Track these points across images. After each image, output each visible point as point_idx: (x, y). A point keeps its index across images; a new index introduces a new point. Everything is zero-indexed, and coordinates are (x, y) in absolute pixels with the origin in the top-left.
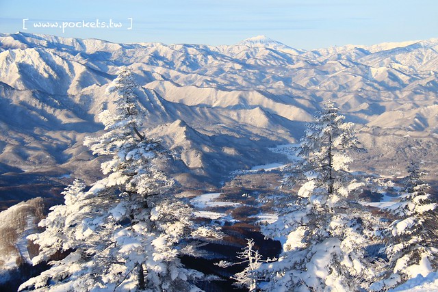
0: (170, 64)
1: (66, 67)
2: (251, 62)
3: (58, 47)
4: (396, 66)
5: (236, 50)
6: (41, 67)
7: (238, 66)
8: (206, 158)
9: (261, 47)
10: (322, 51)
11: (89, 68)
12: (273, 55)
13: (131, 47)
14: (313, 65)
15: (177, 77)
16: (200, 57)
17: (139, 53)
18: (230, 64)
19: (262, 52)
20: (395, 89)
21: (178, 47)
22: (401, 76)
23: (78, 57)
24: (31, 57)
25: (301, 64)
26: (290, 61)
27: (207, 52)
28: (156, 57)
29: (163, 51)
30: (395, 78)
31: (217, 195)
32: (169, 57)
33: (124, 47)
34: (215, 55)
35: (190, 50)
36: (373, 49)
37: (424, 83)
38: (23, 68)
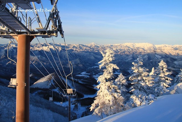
0: (77, 48)
1: (58, 48)
2: (91, 47)
3: (57, 45)
4: (117, 48)
5: (89, 45)
6: (54, 49)
7: (89, 48)
8: (83, 65)
9: (93, 45)
10: (104, 45)
11: (62, 49)
12: (96, 46)
13: (69, 45)
14: (103, 48)
15: (78, 50)
16: (82, 47)
17: (71, 46)
18: (88, 48)
19: (93, 46)
20: (117, 52)
21: (78, 45)
22: (118, 50)
23: (60, 47)
24: (52, 47)
25: (101, 48)
26: (99, 47)
27: (83, 46)
28: (74, 46)
29: (75, 45)
30: (117, 50)
31: (86, 72)
32: (76, 46)
33: (68, 45)
34: (85, 46)
35: (80, 45)
36: (113, 45)
37: (122, 51)
38: (50, 49)
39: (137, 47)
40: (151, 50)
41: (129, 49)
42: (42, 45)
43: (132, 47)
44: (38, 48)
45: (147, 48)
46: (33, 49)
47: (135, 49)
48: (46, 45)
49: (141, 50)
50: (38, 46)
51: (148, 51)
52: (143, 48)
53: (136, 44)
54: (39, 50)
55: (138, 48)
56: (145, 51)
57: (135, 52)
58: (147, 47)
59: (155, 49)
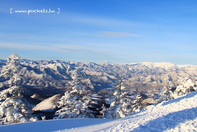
0: (87, 67)
1: (66, 67)
2: (104, 66)
3: (65, 63)
4: (134, 68)
5: (101, 64)
6: (61, 67)
7: (101, 67)
8: (94, 86)
9: (106, 63)
10: (119, 64)
11: (71, 67)
12: (109, 65)
13: (80, 63)
14: (117, 67)
15: (89, 69)
16: (94, 65)
17: (81, 64)
18: (100, 67)
19: (107, 64)
20: (134, 73)
21: (89, 63)
22: (135, 70)
23: (69, 65)
24: (59, 65)
25: (115, 67)
26: (112, 66)
27: (95, 64)
28: (84, 65)
29: (86, 64)
30: (134, 70)
31: (97, 94)
32: (87, 65)
33: (78, 63)
34: (97, 65)
35: (91, 64)
36: (129, 64)
37: (139, 71)
38: (58, 67)
39: (156, 67)
40: (173, 70)
41: (147, 69)
42: (48, 62)
43: (151, 67)
44: (44, 66)
45: (168, 69)
46: (38, 66)
47: (154, 70)
48: (53, 63)
49: (161, 70)
50: (43, 63)
51: (169, 71)
52: (163, 68)
53: (155, 63)
54: (45, 68)
55: (158, 68)
56: (165, 71)
57: (154, 72)
58: (168, 66)
59: (177, 70)
